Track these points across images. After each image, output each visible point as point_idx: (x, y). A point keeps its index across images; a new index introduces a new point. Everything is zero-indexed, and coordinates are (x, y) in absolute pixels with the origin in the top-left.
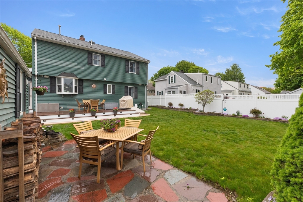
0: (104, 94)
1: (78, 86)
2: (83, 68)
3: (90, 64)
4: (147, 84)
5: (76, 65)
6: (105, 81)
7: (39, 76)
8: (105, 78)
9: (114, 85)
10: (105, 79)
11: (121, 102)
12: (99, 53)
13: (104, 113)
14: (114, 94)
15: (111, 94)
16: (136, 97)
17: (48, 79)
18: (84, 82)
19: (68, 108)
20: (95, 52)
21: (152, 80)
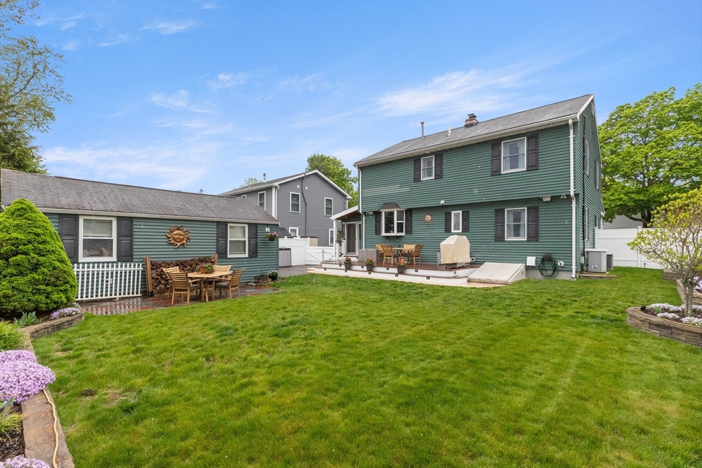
0: (446, 232)
1: (404, 222)
3: (417, 179)
4: (572, 192)
5: (399, 187)
6: (443, 206)
7: (365, 213)
8: (442, 199)
9: (467, 212)
10: (442, 202)
12: (431, 154)
14: (468, 232)
15: (461, 231)
16: (533, 237)
17: (373, 217)
18: (413, 213)
20: (424, 154)
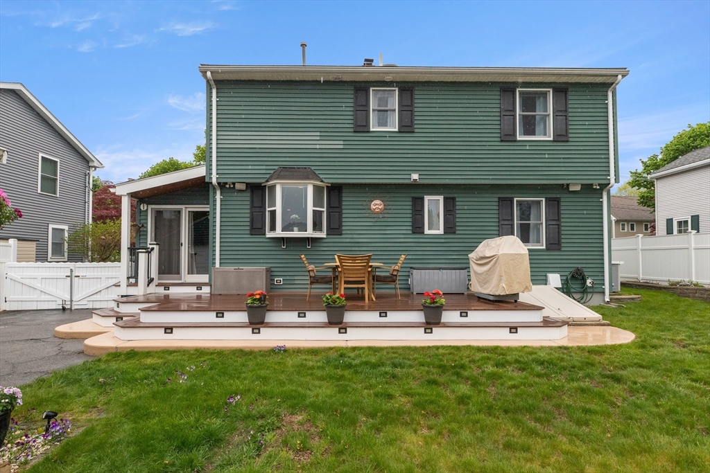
0: (414, 233)
1: (325, 209)
2: (339, 144)
3: (361, 127)
4: (612, 181)
5: (318, 138)
6: (414, 186)
7: (222, 186)
8: (414, 171)
9: (453, 199)
10: (415, 176)
11: (474, 267)
12: (391, 82)
13: (383, 314)
14: (454, 233)
15: (441, 231)
16: (554, 244)
17: (244, 194)
18: (344, 195)
19: (296, 282)
20: (376, 82)
21: (637, 182)
